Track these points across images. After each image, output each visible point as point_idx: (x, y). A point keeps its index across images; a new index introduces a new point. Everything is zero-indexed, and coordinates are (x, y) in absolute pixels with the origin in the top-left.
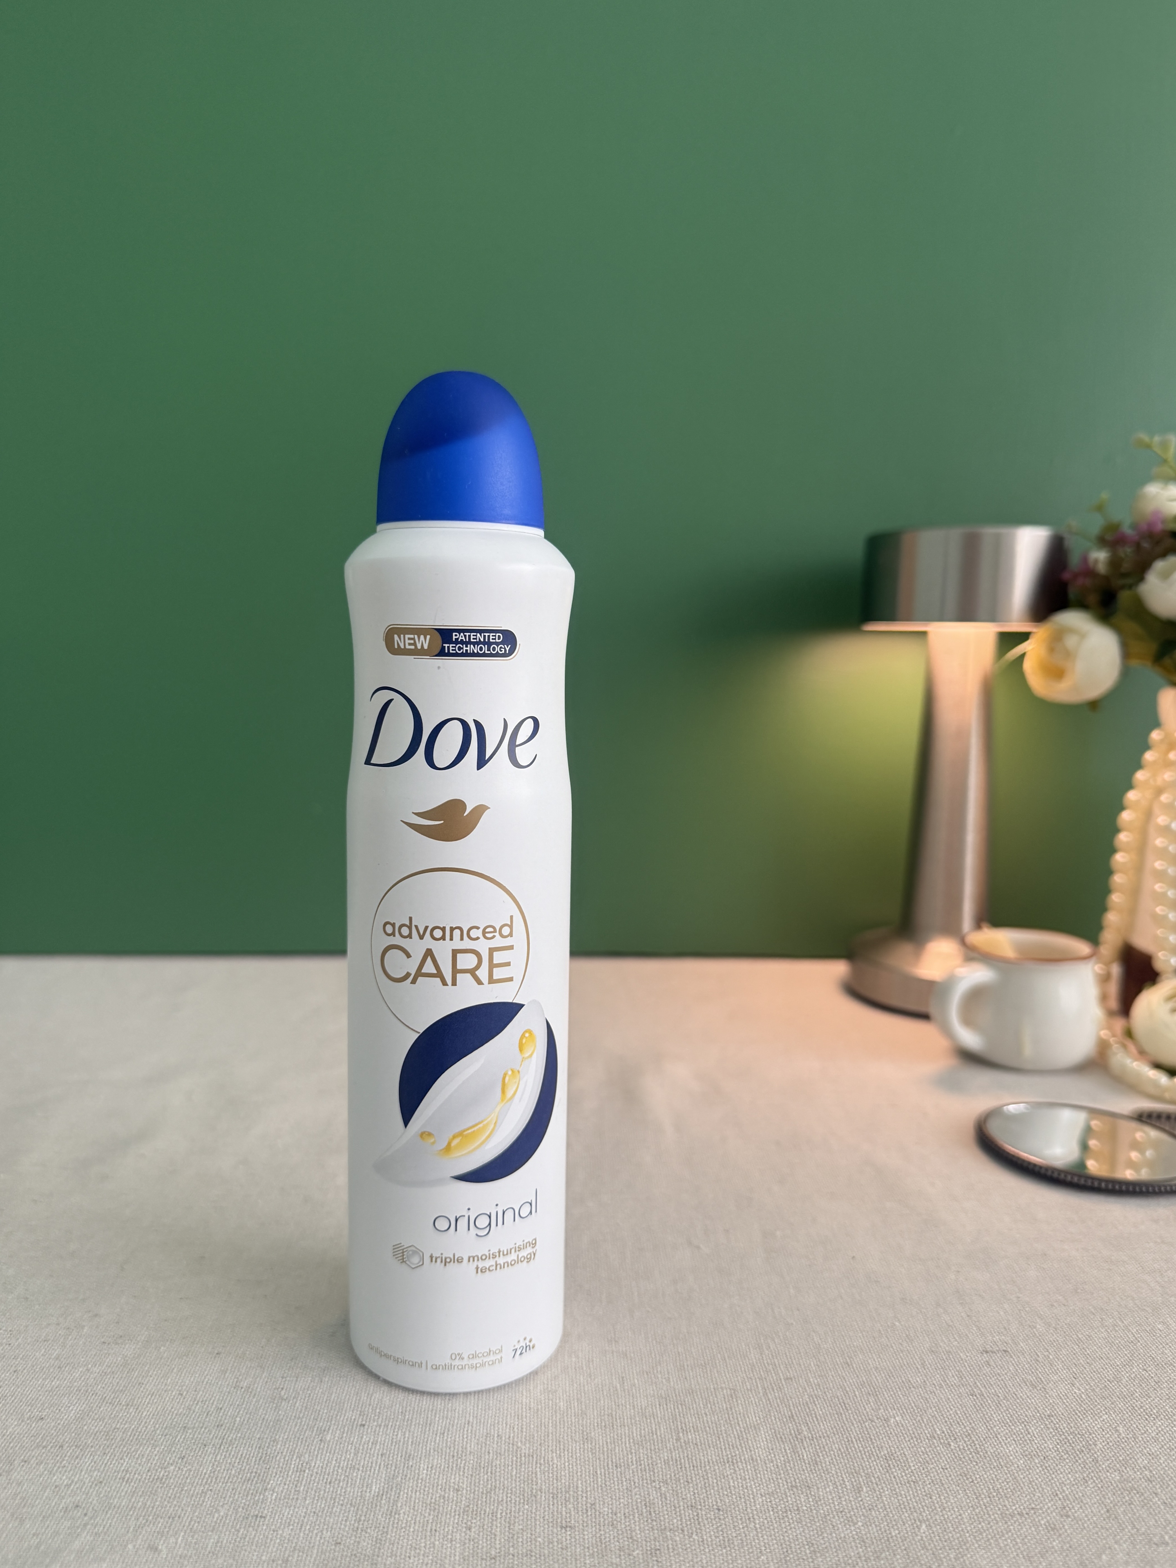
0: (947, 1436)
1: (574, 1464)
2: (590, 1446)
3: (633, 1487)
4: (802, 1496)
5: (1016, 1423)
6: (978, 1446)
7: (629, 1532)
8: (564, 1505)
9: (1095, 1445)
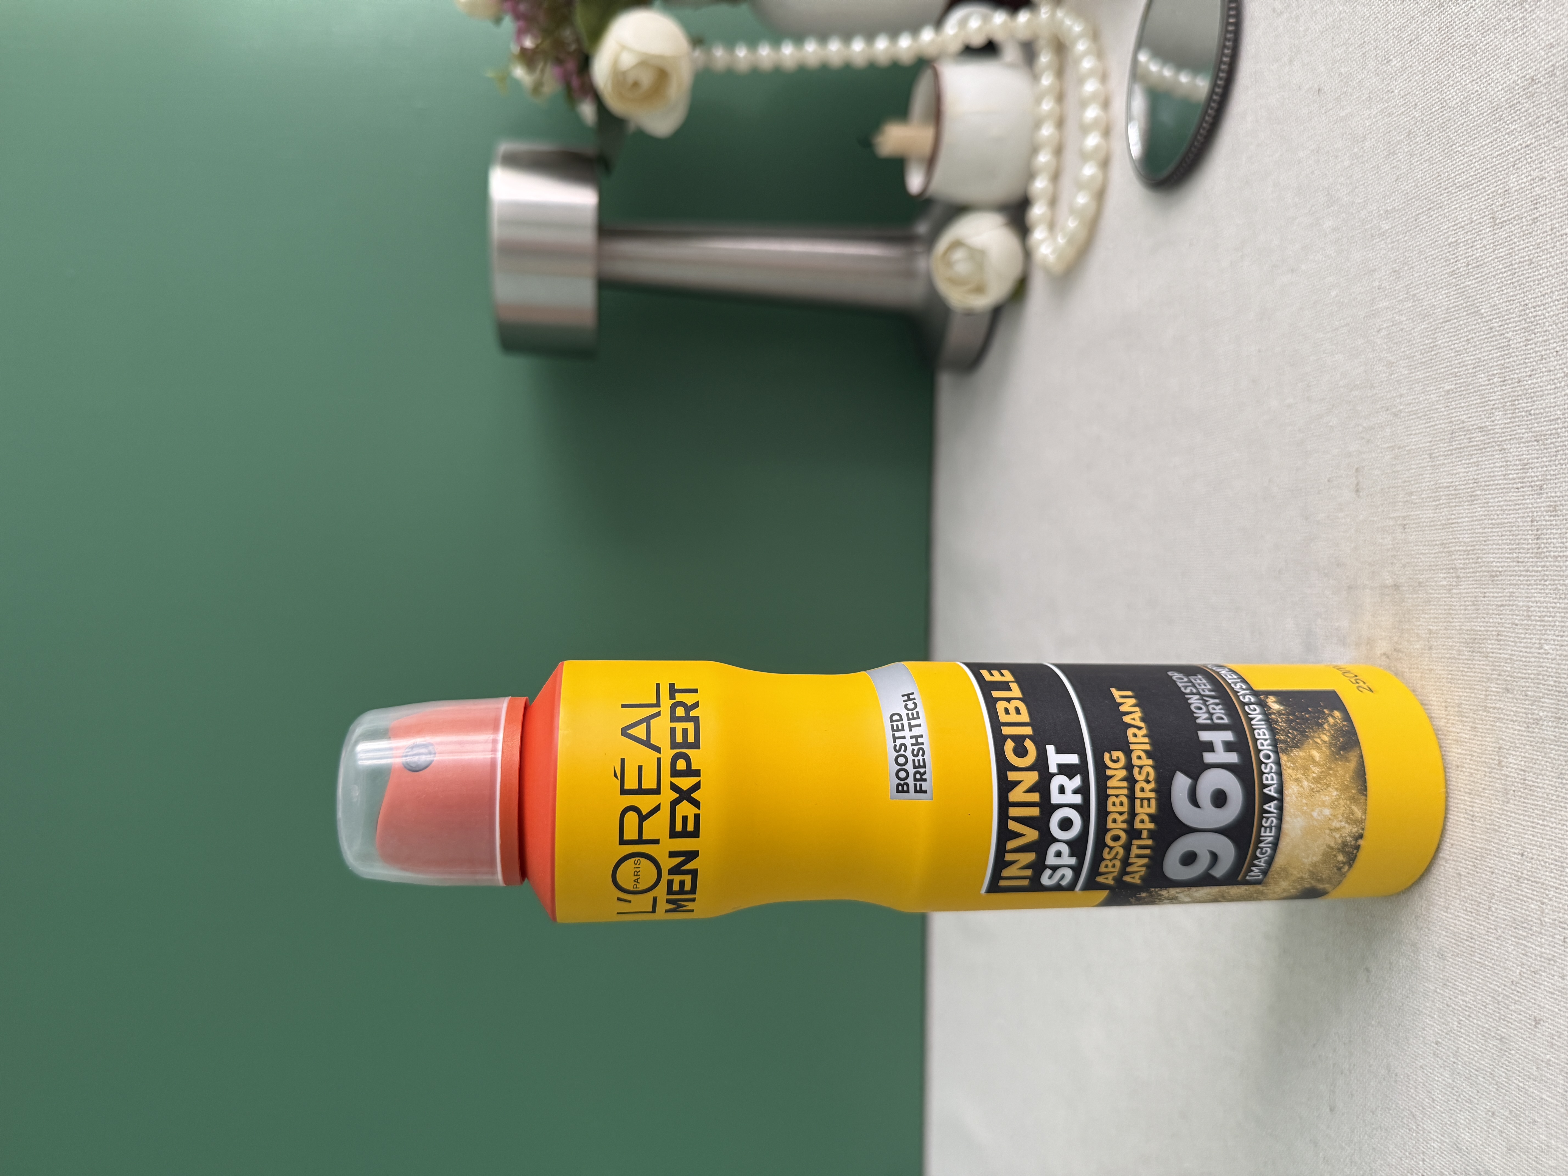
0: (1448, 575)
1: (1469, 980)
2: (1450, 955)
3: (1494, 931)
4: (1510, 760)
5: (1437, 497)
6: (1461, 548)
7: (1543, 959)
8: (1513, 1013)
9: (1463, 422)
